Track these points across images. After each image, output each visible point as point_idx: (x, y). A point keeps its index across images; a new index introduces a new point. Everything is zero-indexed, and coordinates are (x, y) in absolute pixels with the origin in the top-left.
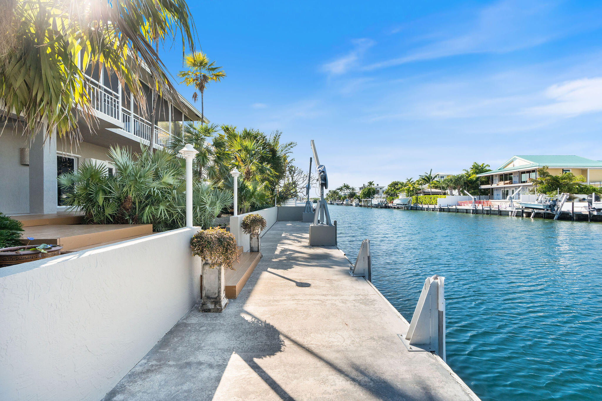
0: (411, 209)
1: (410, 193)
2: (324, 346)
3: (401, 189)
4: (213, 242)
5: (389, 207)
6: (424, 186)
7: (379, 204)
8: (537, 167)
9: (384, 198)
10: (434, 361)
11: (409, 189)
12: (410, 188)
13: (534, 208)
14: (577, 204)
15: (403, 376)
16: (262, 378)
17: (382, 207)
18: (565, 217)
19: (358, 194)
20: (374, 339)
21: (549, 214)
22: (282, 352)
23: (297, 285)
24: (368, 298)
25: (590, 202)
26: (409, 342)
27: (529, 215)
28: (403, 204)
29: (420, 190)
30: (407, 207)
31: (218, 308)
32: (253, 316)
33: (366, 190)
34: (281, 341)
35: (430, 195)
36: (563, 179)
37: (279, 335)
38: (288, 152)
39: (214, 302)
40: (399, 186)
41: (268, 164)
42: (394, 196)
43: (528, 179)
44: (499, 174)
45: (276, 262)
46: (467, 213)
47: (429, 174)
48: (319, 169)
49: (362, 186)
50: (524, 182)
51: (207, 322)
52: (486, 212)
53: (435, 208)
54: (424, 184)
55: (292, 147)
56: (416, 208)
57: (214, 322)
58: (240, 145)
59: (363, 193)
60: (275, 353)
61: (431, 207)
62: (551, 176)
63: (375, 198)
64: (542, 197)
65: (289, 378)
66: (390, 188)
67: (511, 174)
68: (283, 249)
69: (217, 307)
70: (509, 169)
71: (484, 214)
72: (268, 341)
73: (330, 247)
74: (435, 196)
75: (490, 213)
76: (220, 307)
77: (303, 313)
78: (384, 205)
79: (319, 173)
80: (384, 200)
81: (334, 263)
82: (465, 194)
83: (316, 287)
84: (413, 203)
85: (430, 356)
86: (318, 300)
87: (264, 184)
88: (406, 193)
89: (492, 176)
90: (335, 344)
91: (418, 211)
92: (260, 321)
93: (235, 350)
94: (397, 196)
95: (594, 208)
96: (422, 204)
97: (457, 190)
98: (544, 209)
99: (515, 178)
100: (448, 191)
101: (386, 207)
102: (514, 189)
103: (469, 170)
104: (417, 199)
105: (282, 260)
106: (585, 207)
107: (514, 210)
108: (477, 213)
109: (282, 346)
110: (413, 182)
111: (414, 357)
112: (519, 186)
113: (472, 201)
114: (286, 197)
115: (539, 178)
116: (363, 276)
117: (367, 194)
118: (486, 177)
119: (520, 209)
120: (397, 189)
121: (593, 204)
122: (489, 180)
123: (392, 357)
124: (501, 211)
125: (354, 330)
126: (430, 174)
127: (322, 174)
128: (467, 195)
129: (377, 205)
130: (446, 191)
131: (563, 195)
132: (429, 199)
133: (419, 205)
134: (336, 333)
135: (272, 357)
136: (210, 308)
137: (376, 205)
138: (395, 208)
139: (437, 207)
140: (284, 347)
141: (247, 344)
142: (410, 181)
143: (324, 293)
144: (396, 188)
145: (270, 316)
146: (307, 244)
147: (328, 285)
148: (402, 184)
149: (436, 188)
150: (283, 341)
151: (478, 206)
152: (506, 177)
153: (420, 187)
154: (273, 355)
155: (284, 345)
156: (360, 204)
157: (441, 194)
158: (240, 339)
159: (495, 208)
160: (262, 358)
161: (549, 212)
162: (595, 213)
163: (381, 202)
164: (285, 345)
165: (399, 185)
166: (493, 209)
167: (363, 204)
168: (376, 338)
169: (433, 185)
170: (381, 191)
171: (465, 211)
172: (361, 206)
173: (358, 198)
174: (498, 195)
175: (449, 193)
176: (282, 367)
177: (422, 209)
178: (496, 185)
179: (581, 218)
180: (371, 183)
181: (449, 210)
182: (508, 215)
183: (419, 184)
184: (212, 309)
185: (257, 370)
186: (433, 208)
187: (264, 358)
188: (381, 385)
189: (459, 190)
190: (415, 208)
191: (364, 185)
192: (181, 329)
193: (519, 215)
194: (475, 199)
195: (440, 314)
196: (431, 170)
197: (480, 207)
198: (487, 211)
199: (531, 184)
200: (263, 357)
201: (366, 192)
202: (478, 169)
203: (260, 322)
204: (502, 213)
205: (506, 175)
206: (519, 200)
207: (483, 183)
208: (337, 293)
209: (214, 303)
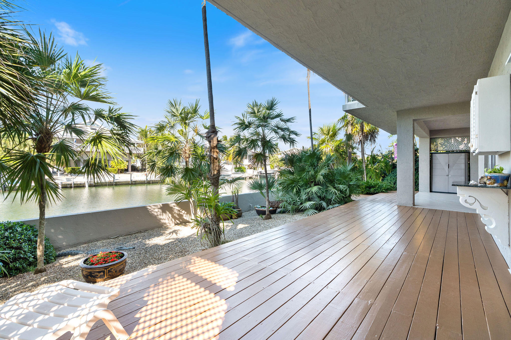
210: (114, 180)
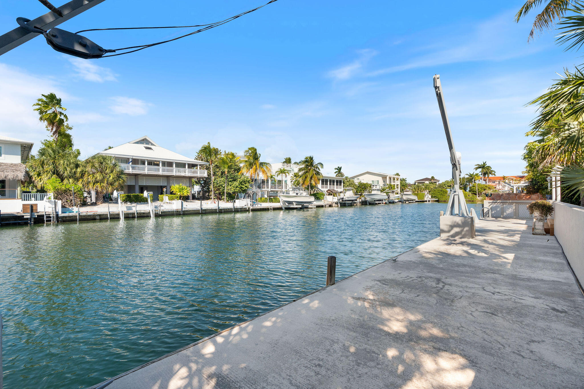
210: (182, 209)
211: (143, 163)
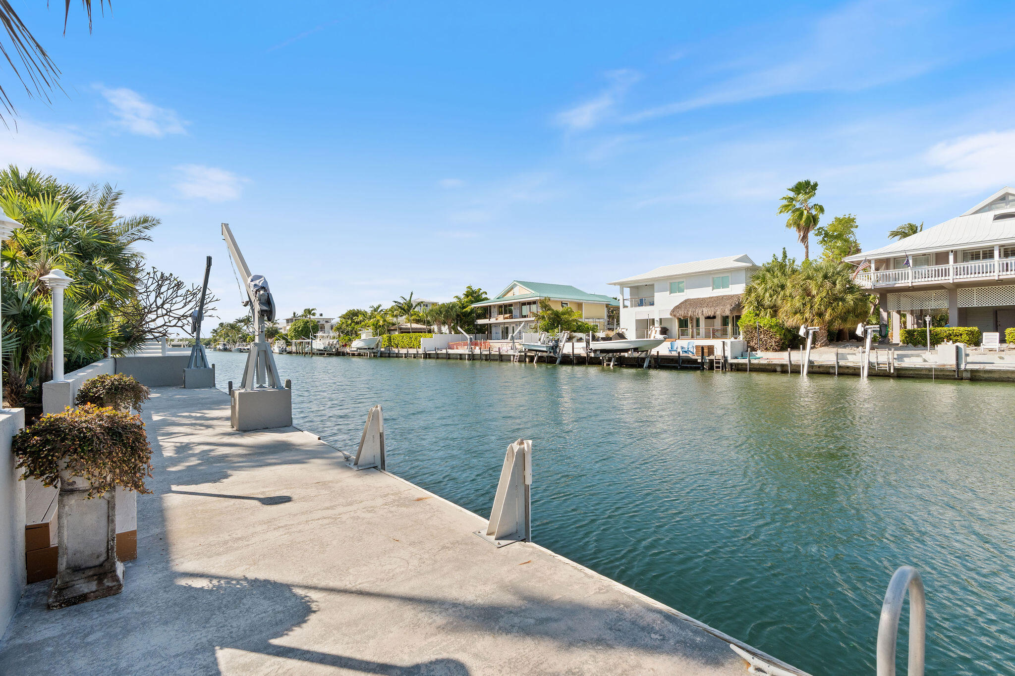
0: (381, 356)
1: (379, 329)
2: (382, 580)
3: (363, 323)
4: (98, 438)
5: (344, 354)
6: (400, 319)
7: (325, 349)
8: (538, 298)
9: (334, 338)
10: (531, 549)
11: (377, 324)
12: (378, 321)
13: (537, 351)
14: (577, 345)
15: (510, 578)
16: (312, 661)
17: (330, 355)
18: (567, 360)
19: (283, 332)
20: (448, 547)
21: (551, 357)
22: (318, 612)
23: (264, 504)
24: (403, 496)
25: (588, 343)
26: (493, 537)
27: (532, 359)
28: (369, 349)
29: (394, 324)
30: (374, 353)
31: (108, 587)
32: (210, 577)
33: (300, 324)
34: (303, 598)
35: (409, 332)
36: (564, 314)
37: (290, 590)
38: (136, 237)
39: (94, 575)
40: (360, 318)
41: (106, 262)
42: (352, 334)
43: (528, 313)
44: (497, 305)
45: (179, 471)
46: (461, 359)
47: (408, 299)
48: (253, 283)
49: (291, 316)
50: (525, 317)
51: (97, 622)
52: (484, 358)
53: (417, 353)
54: (401, 316)
55: (146, 228)
56: (389, 354)
57: (116, 615)
58: (17, 210)
59: (295, 330)
60: (306, 618)
61: (412, 351)
62: (553, 310)
63: (318, 339)
64: (544, 336)
65: (358, 642)
66: (344, 321)
67: (511, 305)
68: (178, 445)
69: (107, 584)
70: (509, 299)
71: (483, 359)
72: (278, 606)
73: (282, 429)
74: (417, 334)
75: (489, 358)
76: (115, 583)
77: (311, 545)
78: (334, 350)
79: (255, 290)
80: (335, 341)
81: (307, 454)
82: (457, 332)
83: (304, 499)
84: (383, 346)
85: (524, 546)
86: (324, 518)
87: (94, 307)
88: (373, 329)
89: (490, 306)
90: (398, 570)
91: (392, 358)
92: (233, 579)
93: (214, 644)
94: (357, 335)
95: (591, 349)
96: (397, 347)
97: (447, 327)
98: (547, 352)
99: (516, 312)
100: (435, 328)
101: (338, 354)
102: (514, 325)
103: (462, 297)
104: (390, 339)
105: (192, 466)
106: (583, 348)
107: (516, 354)
108: (474, 360)
109: (309, 604)
110: (382, 312)
111: (508, 552)
112: (520, 322)
113: (467, 342)
114: (140, 335)
115: (540, 312)
116: (374, 467)
117: (302, 330)
118: (482, 307)
119: (522, 352)
120: (357, 323)
121: (591, 345)
122: (486, 312)
123: (484, 561)
124: (501, 355)
125: (412, 544)
126: (410, 300)
127: (262, 292)
128: (460, 332)
129: (322, 350)
130: (432, 327)
131: (564, 333)
132: (408, 339)
133: (393, 349)
134: (390, 557)
135: (304, 625)
136: (86, 591)
137: (319, 350)
138: (353, 355)
139: (421, 351)
140: (315, 603)
141: (234, 624)
142: (379, 311)
143: (327, 504)
144: (354, 322)
145: (248, 567)
146: (230, 430)
147: (323, 492)
148: (364, 314)
149: (418, 321)
150: (307, 596)
151: (475, 348)
152: (505, 309)
153: (395, 320)
154: (305, 622)
155: (313, 601)
156: (287, 349)
157: (425, 332)
158: (212, 622)
159: (494, 352)
160: (287, 634)
161: (552, 354)
162: (592, 355)
163: (329, 345)
164: (315, 599)
165: (360, 316)
166: (493, 353)
167: (294, 349)
168: (449, 545)
169: (413, 317)
170: (327, 326)
171: (459, 357)
172: (290, 353)
173: (284, 338)
174: (496, 333)
175: (436, 330)
176: (335, 632)
177: (398, 356)
178: (495, 319)
179: (580, 361)
180: (309, 312)
181: (437, 356)
182: (510, 360)
183: (393, 316)
184: (91, 592)
185: (290, 655)
186: (414, 354)
187: (290, 633)
188: (491, 597)
189: (449, 326)
190: (387, 355)
191: (294, 314)
192: (23, 659)
193: (522, 360)
194: (471, 338)
195: (527, 488)
196: (412, 294)
197: (477, 351)
198: (486, 355)
199: (533, 319)
200: (286, 632)
201: (299, 327)
202: (474, 296)
203: (234, 582)
204: (503, 358)
205: (506, 306)
206: (521, 340)
207: (479, 317)
208: (350, 499)
209: (95, 577)
210: (958, 365)
211: (988, 254)
